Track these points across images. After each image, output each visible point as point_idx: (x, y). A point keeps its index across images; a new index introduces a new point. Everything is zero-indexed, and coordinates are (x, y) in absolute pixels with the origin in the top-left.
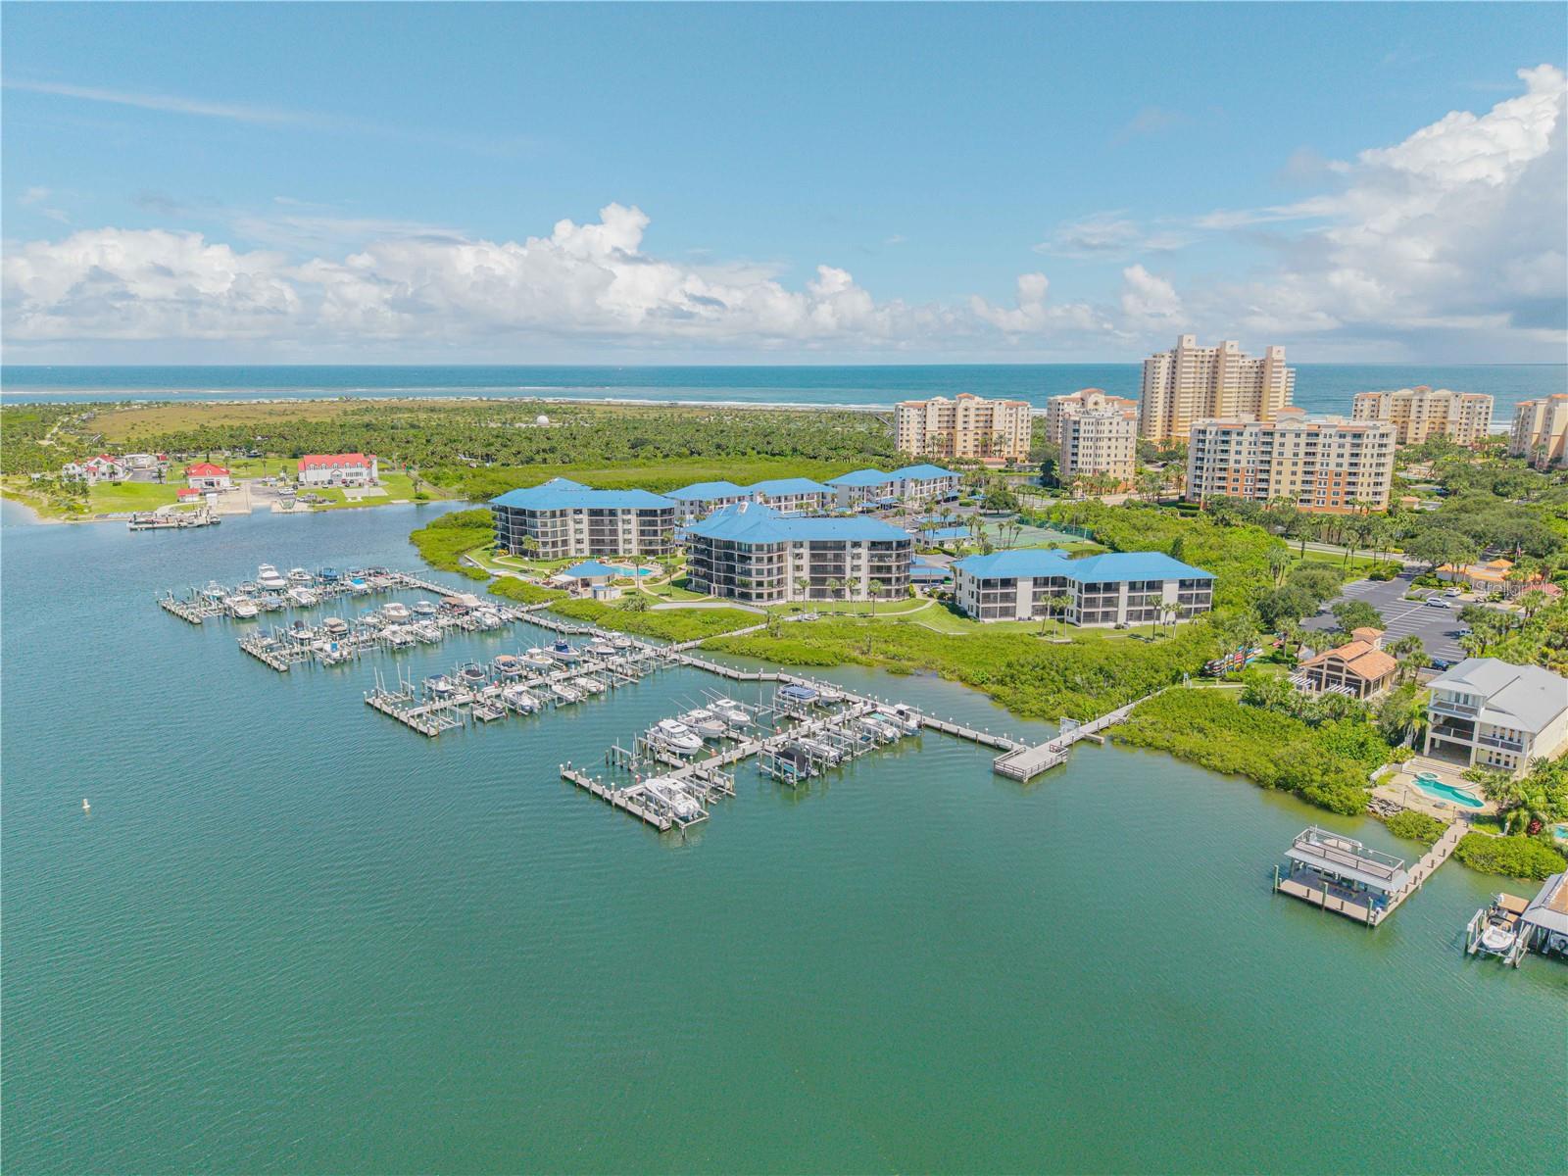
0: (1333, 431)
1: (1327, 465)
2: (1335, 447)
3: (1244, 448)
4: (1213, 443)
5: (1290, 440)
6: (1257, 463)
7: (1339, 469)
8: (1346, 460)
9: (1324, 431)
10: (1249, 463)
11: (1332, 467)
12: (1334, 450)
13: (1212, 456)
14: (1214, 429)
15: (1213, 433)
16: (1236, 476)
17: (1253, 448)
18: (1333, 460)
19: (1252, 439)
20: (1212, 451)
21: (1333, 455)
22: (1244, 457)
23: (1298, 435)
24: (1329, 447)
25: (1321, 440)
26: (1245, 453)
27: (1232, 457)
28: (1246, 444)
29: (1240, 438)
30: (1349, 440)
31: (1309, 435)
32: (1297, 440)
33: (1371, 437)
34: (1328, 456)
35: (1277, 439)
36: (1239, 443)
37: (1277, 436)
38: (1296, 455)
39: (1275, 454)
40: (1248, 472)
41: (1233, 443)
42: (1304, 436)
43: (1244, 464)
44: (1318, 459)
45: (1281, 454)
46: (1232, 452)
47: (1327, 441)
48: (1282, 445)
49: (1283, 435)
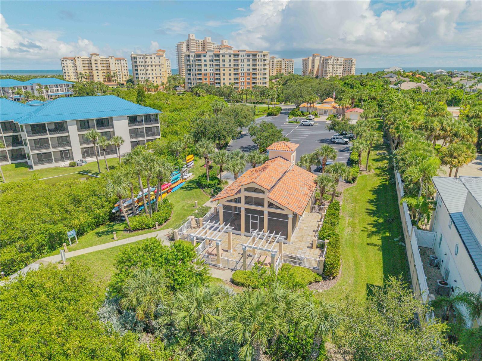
0: (244, 53)
1: (244, 70)
2: (245, 61)
3: (208, 63)
4: (194, 61)
5: (227, 58)
6: (214, 70)
7: (248, 72)
8: (251, 67)
9: (241, 53)
10: (210, 70)
11: (246, 71)
12: (246, 63)
13: (194, 68)
14: (193, 54)
15: (193, 56)
16: (206, 77)
17: (211, 63)
18: (246, 67)
19: (211, 58)
20: (194, 66)
21: (246, 65)
22: (208, 68)
23: (230, 56)
24: (243, 61)
25: (240, 58)
26: (208, 65)
27: (203, 68)
28: (208, 61)
29: (205, 58)
30: (251, 57)
31: (235, 55)
32: (230, 58)
33: (260, 56)
34: (244, 66)
35: (221, 58)
36: (205, 61)
37: (221, 56)
38: (230, 65)
39: (221, 66)
40: (211, 75)
41: (202, 61)
42: (232, 56)
43: (208, 71)
44: (240, 67)
45: (224, 65)
46: (203, 65)
47: (243, 58)
48: (224, 61)
49: (223, 56)
